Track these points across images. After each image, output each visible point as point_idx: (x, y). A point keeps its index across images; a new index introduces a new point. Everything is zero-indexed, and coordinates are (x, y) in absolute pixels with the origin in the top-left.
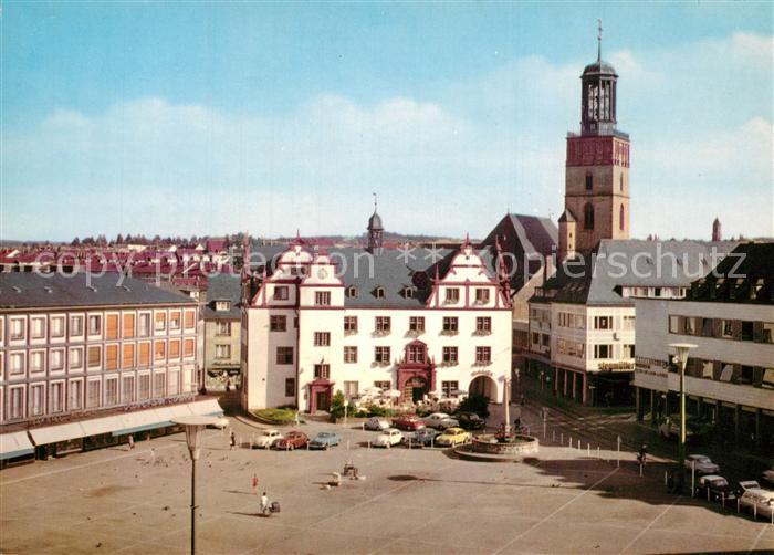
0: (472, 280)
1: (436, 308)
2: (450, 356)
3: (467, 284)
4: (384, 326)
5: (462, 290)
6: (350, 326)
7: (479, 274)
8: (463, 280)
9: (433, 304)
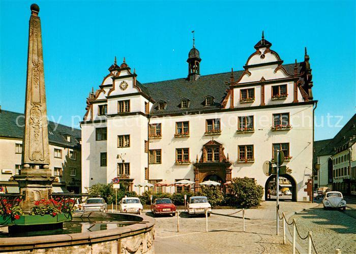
0: (267, 78)
1: (232, 109)
2: (246, 153)
3: (263, 83)
4: (183, 130)
5: (257, 90)
6: (155, 132)
7: (275, 71)
8: (258, 79)
9: (228, 106)
